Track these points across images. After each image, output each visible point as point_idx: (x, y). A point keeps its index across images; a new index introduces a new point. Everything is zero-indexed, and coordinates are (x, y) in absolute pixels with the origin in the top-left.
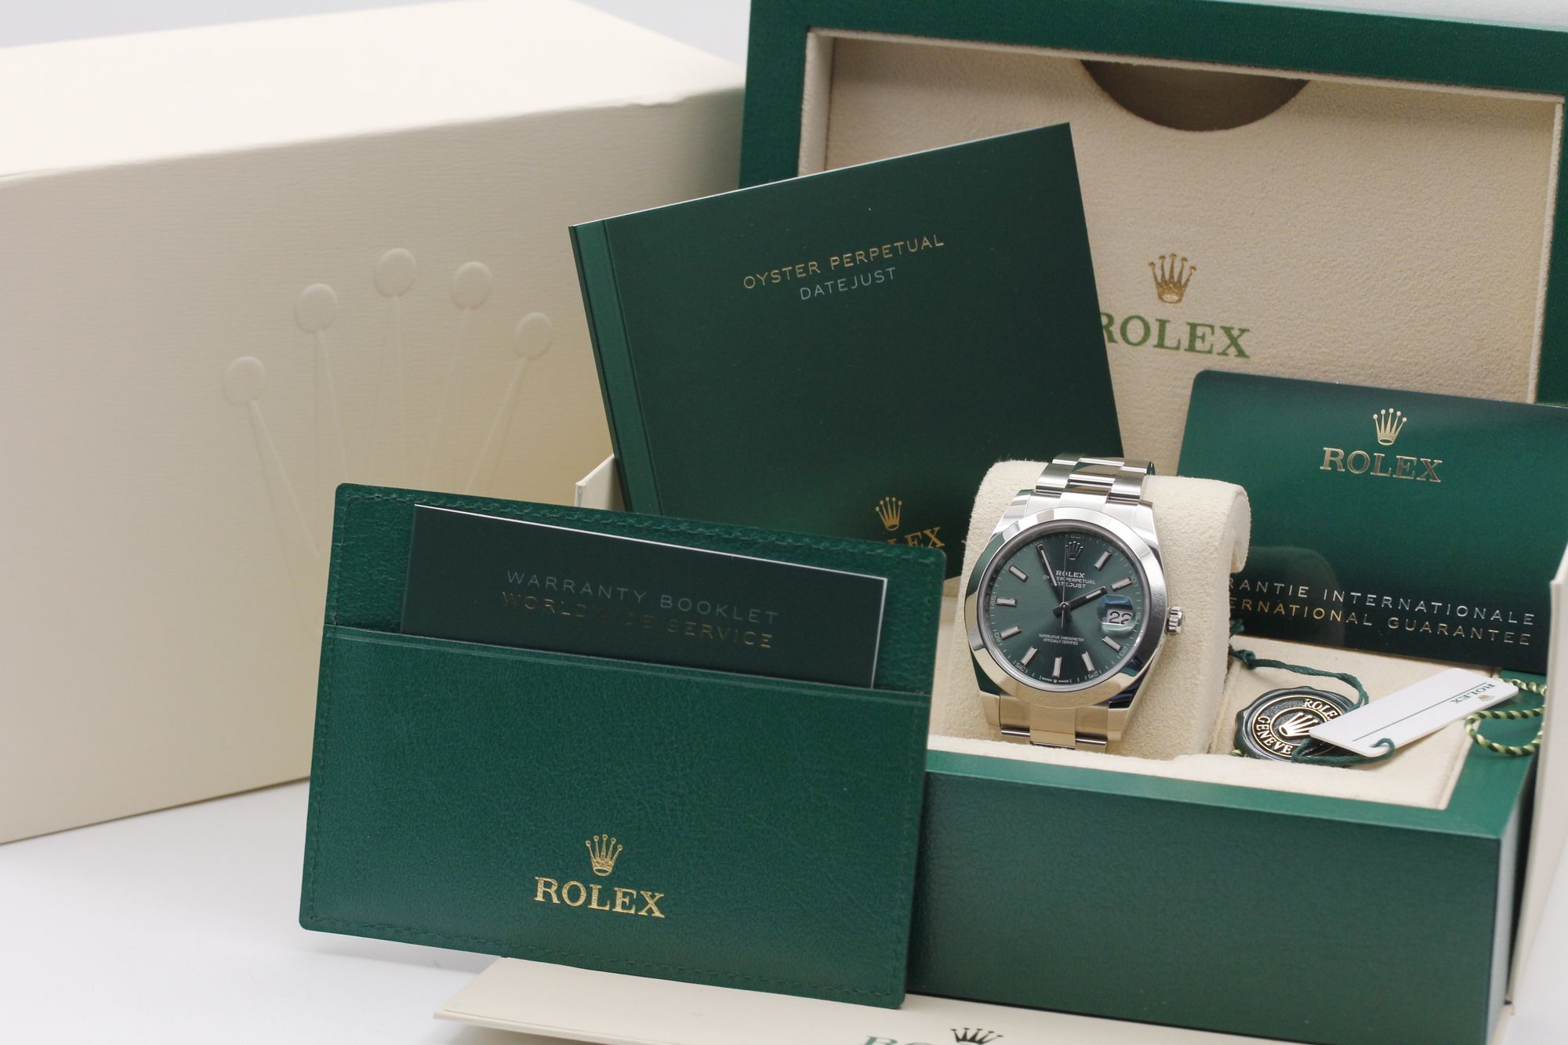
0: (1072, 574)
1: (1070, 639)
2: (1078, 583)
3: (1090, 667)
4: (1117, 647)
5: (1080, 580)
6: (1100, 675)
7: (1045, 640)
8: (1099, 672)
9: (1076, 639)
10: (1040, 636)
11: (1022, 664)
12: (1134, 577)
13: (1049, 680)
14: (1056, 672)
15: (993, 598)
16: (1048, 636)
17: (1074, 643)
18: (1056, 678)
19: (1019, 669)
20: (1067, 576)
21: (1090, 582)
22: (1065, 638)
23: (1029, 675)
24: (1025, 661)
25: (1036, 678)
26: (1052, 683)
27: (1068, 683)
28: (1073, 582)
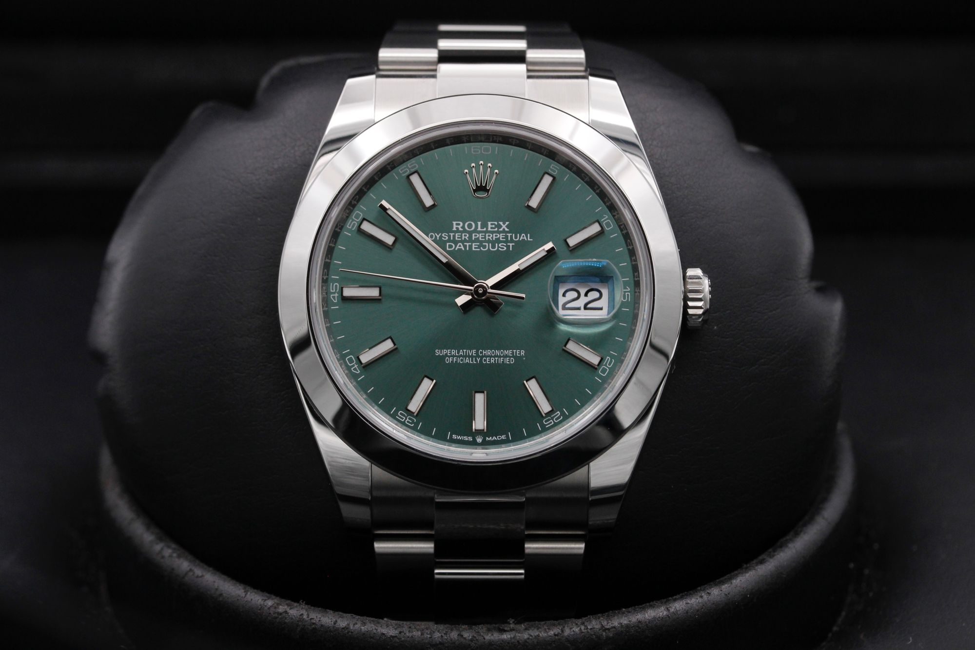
0: (484, 225)
1: (498, 353)
2: (498, 241)
3: (545, 406)
4: (594, 360)
5: (501, 236)
6: (566, 418)
7: (449, 360)
8: (563, 413)
9: (508, 352)
10: (438, 352)
11: (410, 413)
12: (607, 219)
13: (466, 438)
14: (480, 423)
15: (334, 287)
16: (454, 352)
17: (507, 361)
18: (479, 432)
19: (403, 423)
20: (476, 231)
21: (523, 237)
22: (488, 352)
23: (425, 432)
24: (414, 406)
25: (441, 437)
26: (474, 444)
27: (506, 442)
28: (489, 241)
